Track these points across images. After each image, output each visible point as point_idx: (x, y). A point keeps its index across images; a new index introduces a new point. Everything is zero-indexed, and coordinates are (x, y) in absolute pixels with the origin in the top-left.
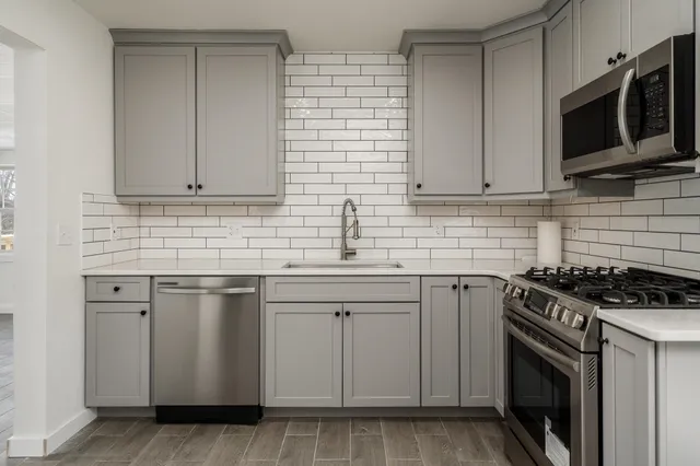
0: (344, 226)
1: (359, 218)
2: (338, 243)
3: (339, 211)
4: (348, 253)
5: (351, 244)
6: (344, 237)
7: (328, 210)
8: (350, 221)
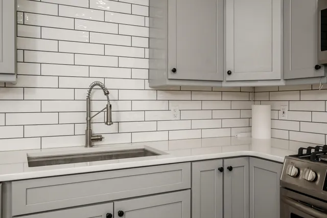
0: (89, 111)
1: (111, 103)
2: (82, 129)
3: (83, 94)
4: (92, 139)
5: (97, 129)
6: (89, 122)
7: (69, 94)
8: (97, 106)
